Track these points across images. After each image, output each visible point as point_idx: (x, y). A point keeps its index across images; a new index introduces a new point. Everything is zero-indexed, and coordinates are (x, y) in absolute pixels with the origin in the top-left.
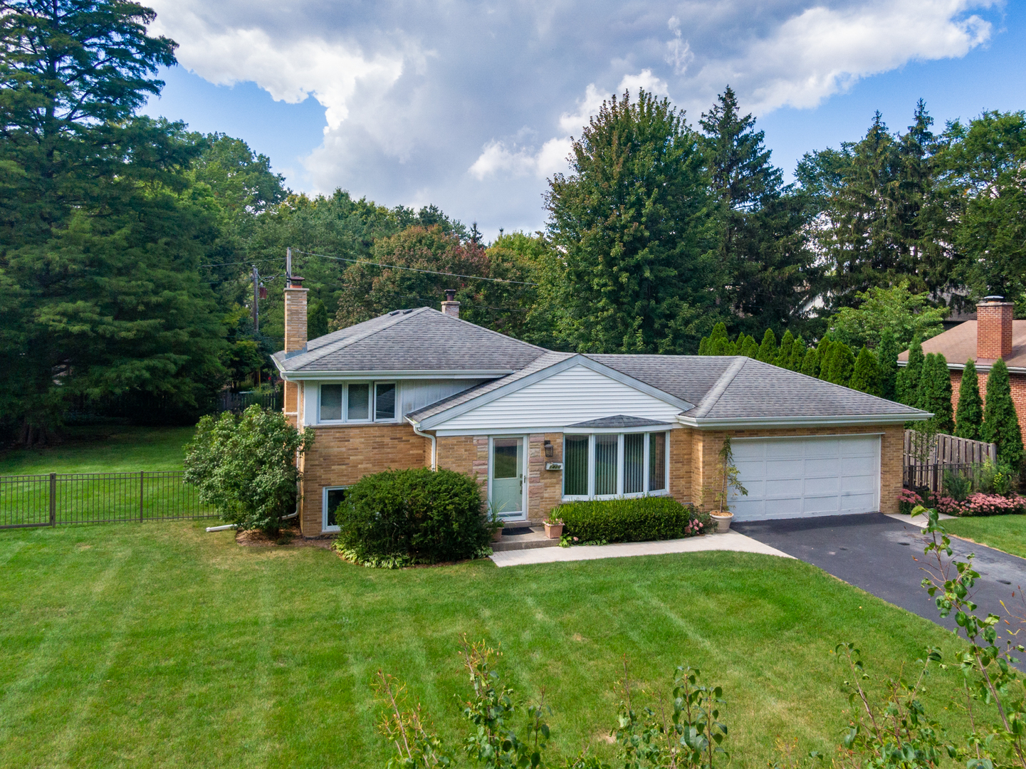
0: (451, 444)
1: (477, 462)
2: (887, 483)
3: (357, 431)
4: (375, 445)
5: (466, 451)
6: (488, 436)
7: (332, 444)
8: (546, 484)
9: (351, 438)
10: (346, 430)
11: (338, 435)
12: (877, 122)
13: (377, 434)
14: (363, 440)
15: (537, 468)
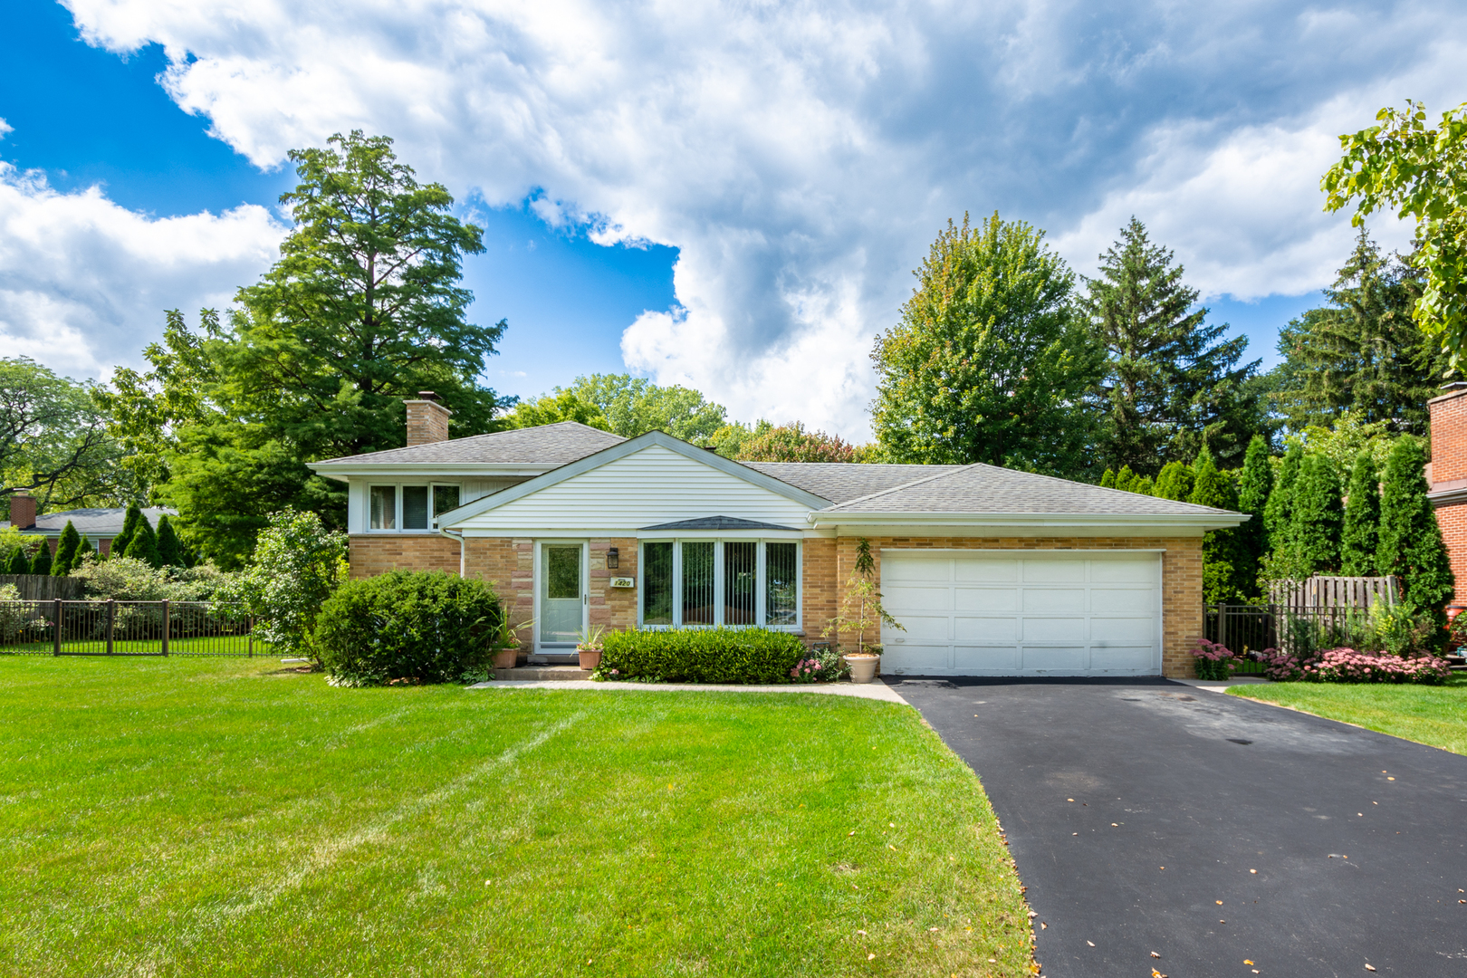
0: (484, 548)
1: (517, 574)
2: (1172, 630)
3: (411, 542)
4: (433, 561)
5: (502, 557)
6: (534, 539)
7: (381, 557)
8: (613, 607)
9: (405, 550)
10: (397, 541)
11: (388, 546)
12: (1363, 242)
13: (435, 547)
14: (418, 553)
15: (600, 585)
